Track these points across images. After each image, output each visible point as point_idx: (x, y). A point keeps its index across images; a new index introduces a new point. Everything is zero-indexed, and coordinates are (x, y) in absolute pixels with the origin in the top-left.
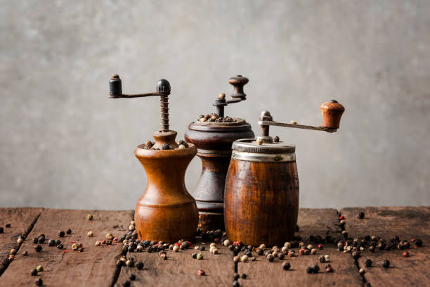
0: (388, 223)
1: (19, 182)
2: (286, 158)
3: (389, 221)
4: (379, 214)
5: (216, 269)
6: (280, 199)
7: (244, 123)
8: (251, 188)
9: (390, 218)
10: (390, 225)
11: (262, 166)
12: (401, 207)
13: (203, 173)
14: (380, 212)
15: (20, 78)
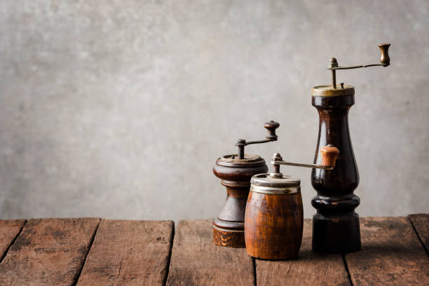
0: (373, 234)
1: (74, 175)
2: (294, 190)
3: (374, 232)
4: (365, 225)
5: (239, 283)
6: (288, 223)
7: (260, 159)
8: (266, 214)
9: (374, 229)
10: (375, 236)
11: (274, 197)
12: (383, 217)
13: (227, 199)
14: (366, 223)
15: (75, 91)
